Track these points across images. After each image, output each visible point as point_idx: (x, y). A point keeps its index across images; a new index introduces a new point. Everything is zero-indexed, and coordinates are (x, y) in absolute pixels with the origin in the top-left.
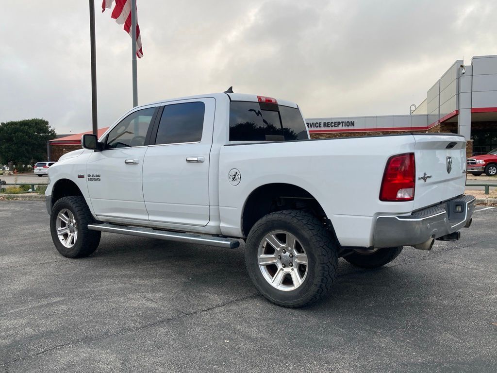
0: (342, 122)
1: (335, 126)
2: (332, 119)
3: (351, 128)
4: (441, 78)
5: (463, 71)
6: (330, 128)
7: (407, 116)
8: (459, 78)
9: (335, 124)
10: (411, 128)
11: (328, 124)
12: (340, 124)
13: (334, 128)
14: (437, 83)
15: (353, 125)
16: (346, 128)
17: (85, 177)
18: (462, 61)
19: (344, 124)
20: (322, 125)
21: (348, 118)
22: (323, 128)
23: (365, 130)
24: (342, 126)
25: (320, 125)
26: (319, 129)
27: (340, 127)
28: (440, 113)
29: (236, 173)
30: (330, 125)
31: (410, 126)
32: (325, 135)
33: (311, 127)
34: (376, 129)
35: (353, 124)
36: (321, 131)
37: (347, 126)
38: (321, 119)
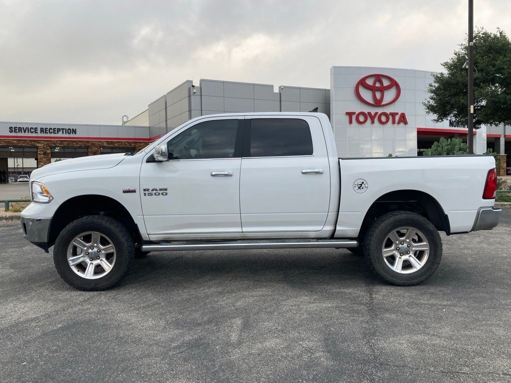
0: (63, 129)
1: (54, 133)
2: (50, 124)
3: (72, 135)
4: (168, 94)
5: (195, 91)
6: (49, 135)
7: (120, 126)
8: (190, 96)
9: (54, 131)
10: (135, 139)
11: (46, 131)
12: (60, 131)
13: (53, 135)
14: (162, 97)
15: (75, 133)
16: (67, 135)
17: (137, 191)
18: (192, 82)
19: (64, 131)
20: (39, 131)
21: (69, 125)
22: (39, 134)
23: (88, 138)
24: (63, 133)
25: (35, 130)
26: (34, 135)
27: (60, 134)
28: (168, 126)
29: (363, 183)
30: (48, 132)
31: (134, 137)
32: (43, 142)
33: (25, 132)
34: (100, 138)
35: (74, 131)
36: (37, 137)
37: (68, 133)
38: (37, 124)
